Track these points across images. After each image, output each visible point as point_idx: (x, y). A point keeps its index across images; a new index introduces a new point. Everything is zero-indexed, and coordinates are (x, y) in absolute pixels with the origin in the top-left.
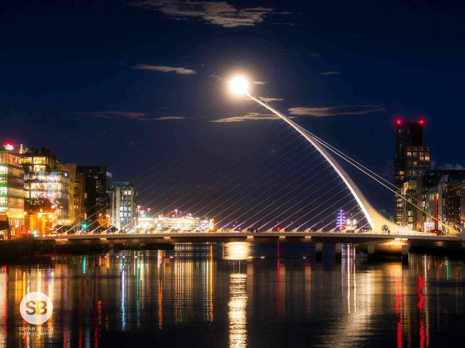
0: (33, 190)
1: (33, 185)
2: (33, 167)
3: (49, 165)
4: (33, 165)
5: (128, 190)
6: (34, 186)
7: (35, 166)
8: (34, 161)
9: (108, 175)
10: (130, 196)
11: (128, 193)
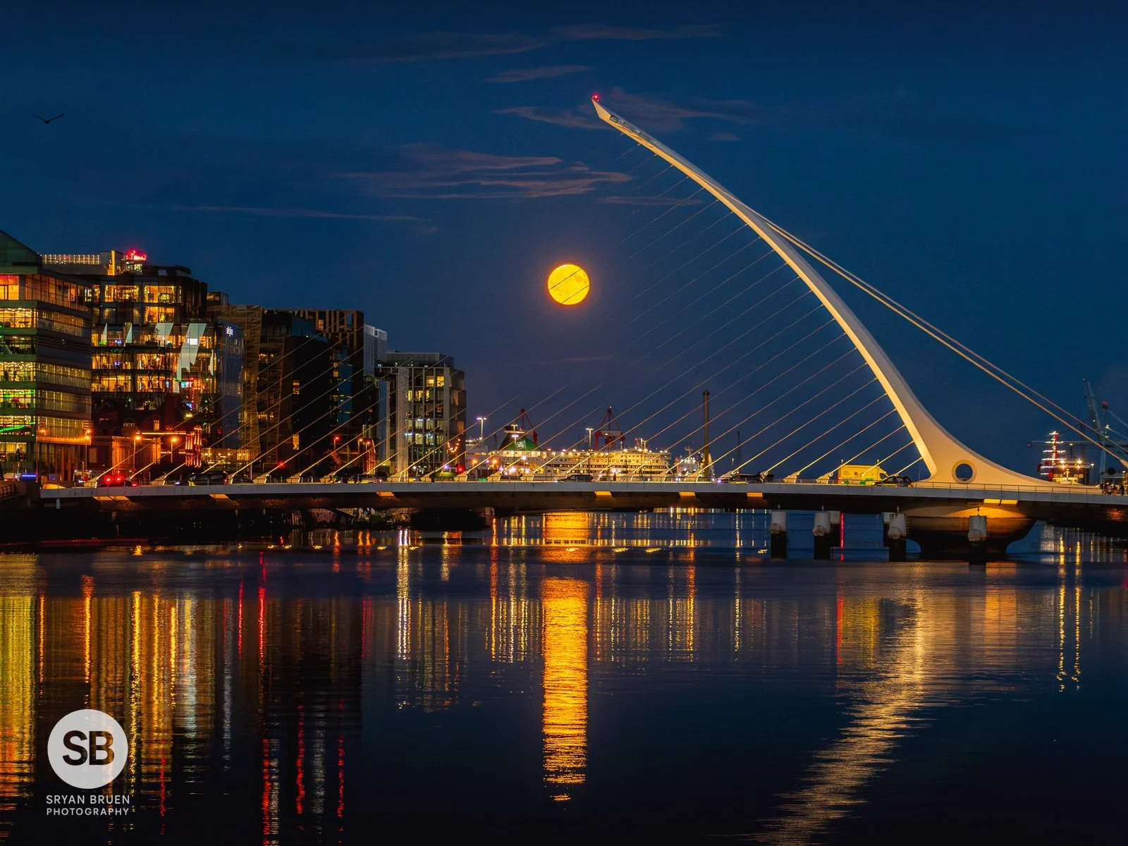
0: (144, 372)
1: (143, 360)
2: (142, 312)
3: (185, 305)
4: (142, 306)
5: (437, 375)
6: (146, 362)
7: (149, 309)
8: (146, 297)
9: (376, 334)
10: (441, 389)
11: (436, 381)
